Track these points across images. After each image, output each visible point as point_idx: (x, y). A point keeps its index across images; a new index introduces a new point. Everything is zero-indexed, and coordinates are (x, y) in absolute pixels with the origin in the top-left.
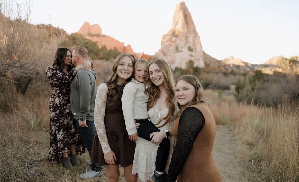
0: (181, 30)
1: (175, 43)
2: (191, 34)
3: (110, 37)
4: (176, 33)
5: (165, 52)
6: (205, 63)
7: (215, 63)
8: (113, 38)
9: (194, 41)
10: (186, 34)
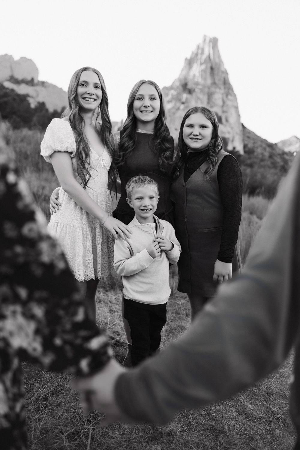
0: (199, 79)
1: (186, 105)
2: (220, 88)
3: (54, 87)
4: (190, 86)
6: (245, 146)
7: (265, 149)
9: (224, 102)
10: (209, 88)
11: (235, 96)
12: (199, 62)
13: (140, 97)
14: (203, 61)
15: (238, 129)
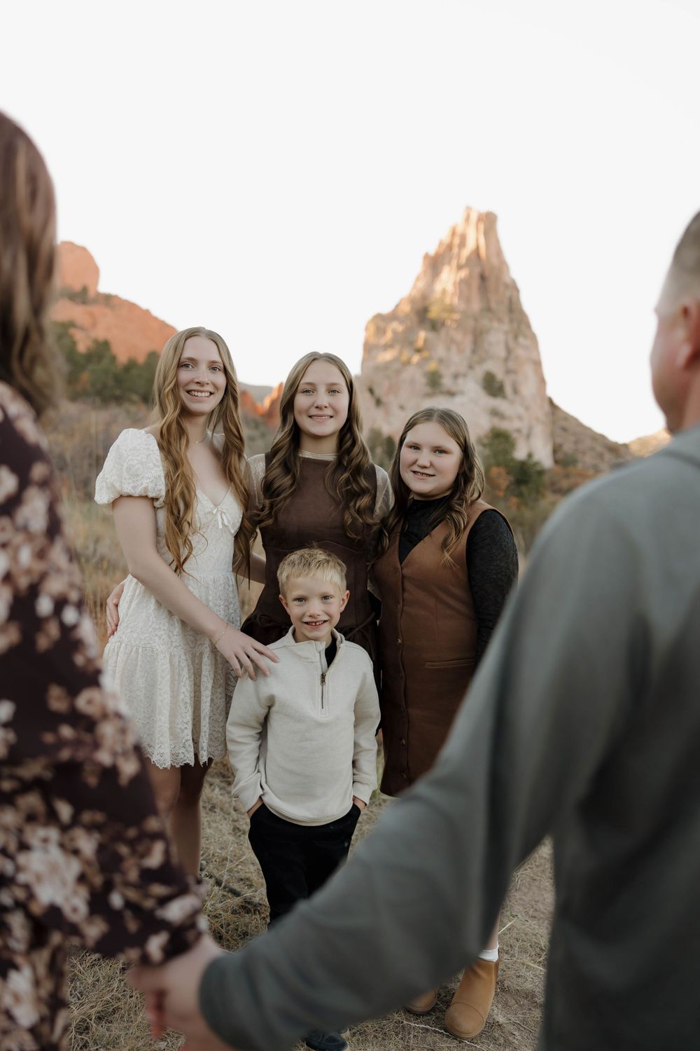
0: (453, 299)
1: (426, 354)
2: (500, 320)
3: (132, 307)
4: (434, 313)
5: (378, 392)
6: (556, 450)
7: (601, 456)
8: (147, 312)
9: (509, 351)
10: (476, 320)
11: (533, 338)
12: (454, 263)
13: (308, 388)
14: (463, 260)
15: (540, 412)
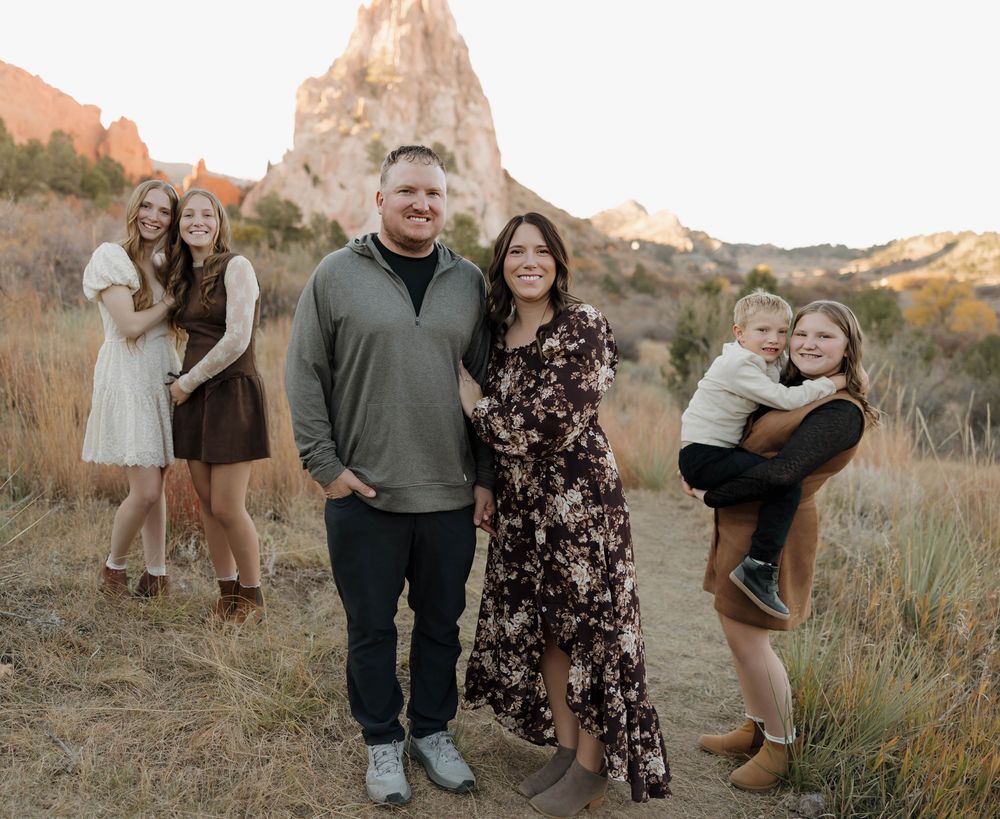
0: (393, 59)
1: (366, 124)
2: (448, 84)
4: (374, 76)
5: (314, 169)
9: (459, 119)
10: (421, 84)
11: (485, 102)
12: (394, 17)
14: (403, 15)
15: (495, 186)
